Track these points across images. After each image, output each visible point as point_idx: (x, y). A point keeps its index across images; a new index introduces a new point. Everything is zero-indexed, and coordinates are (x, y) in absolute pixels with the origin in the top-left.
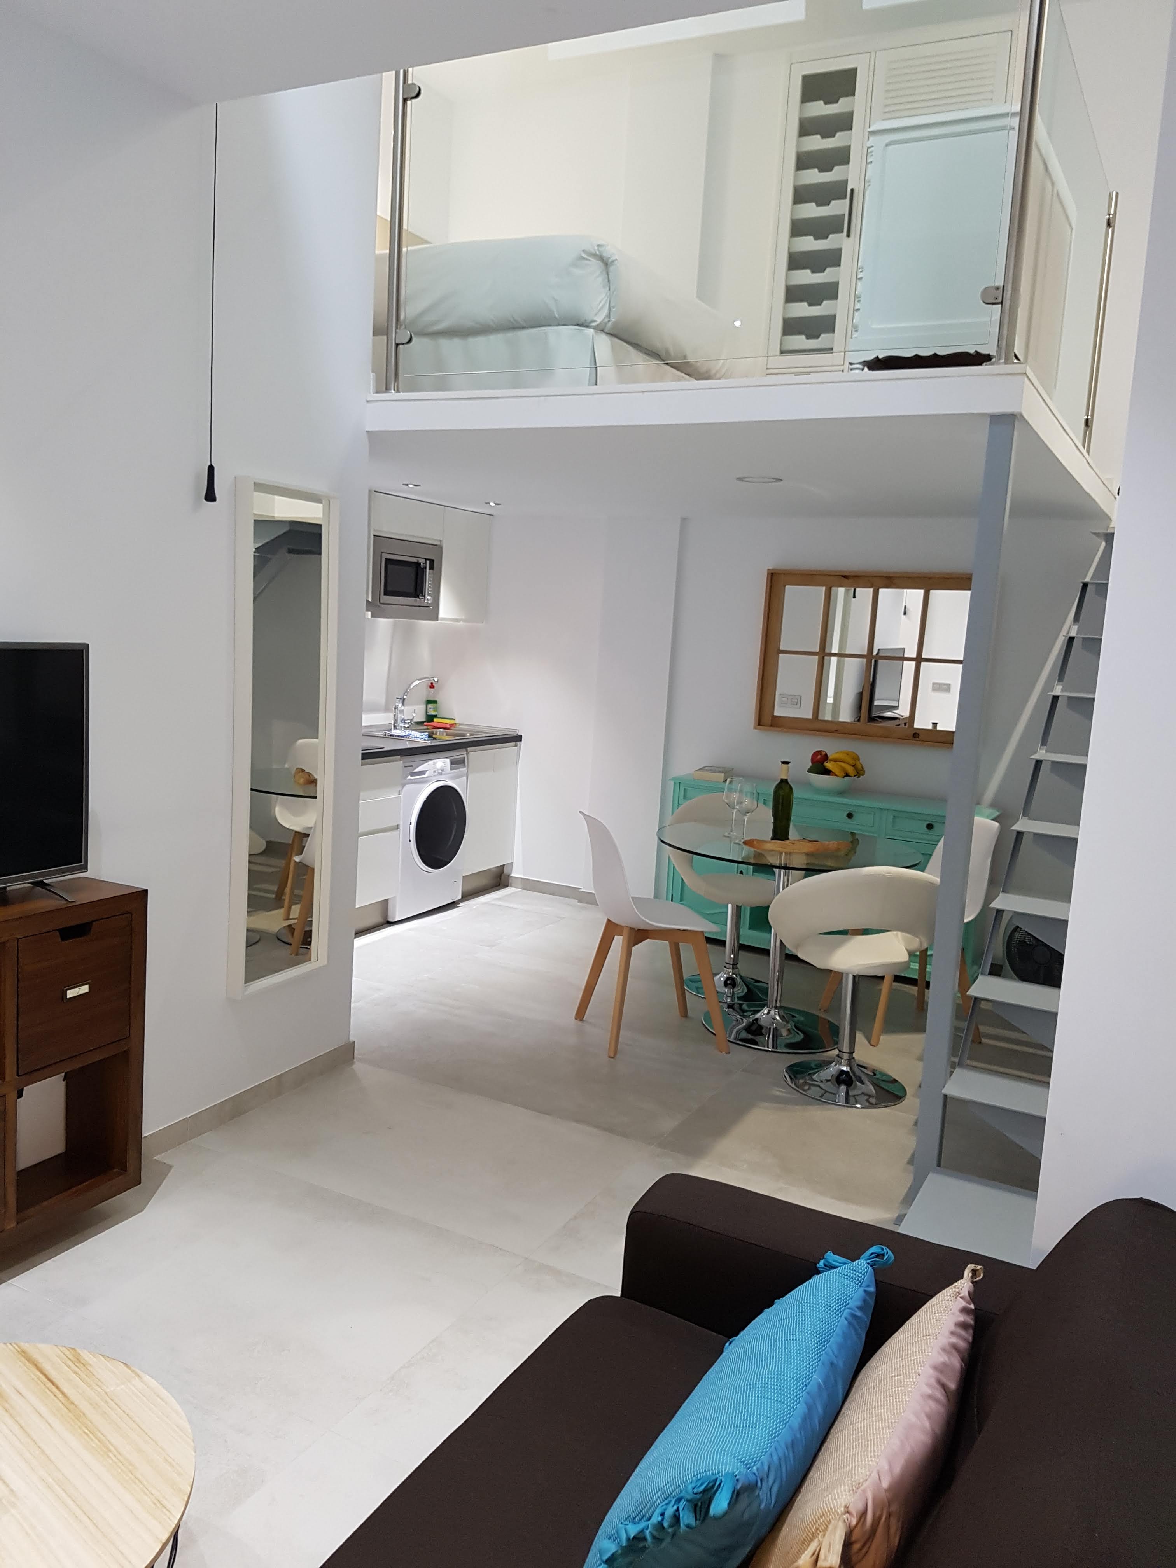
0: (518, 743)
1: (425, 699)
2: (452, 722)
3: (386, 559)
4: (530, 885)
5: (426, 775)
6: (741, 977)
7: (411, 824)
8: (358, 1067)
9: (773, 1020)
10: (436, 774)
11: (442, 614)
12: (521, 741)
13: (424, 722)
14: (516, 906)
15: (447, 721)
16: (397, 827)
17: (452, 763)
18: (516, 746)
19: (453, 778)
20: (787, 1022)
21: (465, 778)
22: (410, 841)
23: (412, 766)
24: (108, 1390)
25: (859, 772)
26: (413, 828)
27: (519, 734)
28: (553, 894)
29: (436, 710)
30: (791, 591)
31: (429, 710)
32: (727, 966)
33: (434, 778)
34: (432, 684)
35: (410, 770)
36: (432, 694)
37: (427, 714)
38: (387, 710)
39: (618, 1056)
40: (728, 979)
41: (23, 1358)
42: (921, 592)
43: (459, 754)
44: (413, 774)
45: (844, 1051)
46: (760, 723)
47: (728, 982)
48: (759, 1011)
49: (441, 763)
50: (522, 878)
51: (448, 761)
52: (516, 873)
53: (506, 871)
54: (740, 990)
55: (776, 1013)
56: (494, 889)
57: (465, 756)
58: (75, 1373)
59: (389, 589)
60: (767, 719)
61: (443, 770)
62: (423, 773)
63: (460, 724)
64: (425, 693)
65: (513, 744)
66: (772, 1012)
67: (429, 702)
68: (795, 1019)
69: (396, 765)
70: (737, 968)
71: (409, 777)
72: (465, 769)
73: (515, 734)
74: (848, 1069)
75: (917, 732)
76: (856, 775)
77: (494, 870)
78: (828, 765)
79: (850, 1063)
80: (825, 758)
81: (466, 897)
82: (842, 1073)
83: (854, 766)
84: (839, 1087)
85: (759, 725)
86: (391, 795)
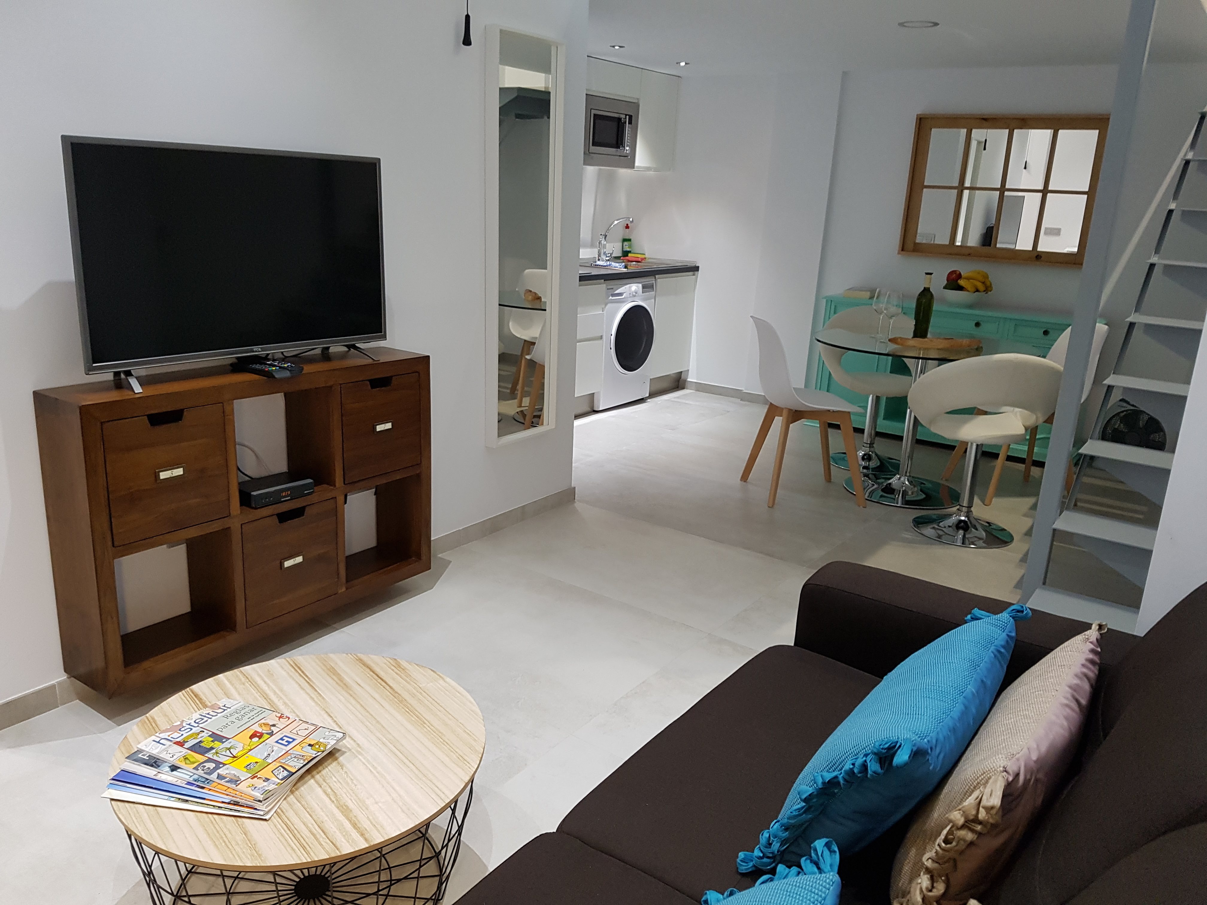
0: (696, 273)
1: (621, 238)
2: (643, 256)
3: (595, 115)
4: (702, 388)
5: (623, 297)
6: (876, 455)
7: (611, 335)
8: (578, 505)
9: (902, 484)
10: (631, 295)
11: (637, 164)
12: (698, 270)
13: (620, 257)
14: (691, 403)
15: (639, 256)
16: (601, 337)
17: (643, 287)
18: (694, 275)
19: (644, 300)
20: (915, 486)
21: (653, 300)
22: (611, 349)
23: (612, 289)
24: (421, 686)
25: (988, 288)
26: (613, 338)
27: (697, 265)
28: (720, 395)
29: (630, 246)
30: (936, 134)
31: (624, 247)
32: (865, 445)
33: (629, 299)
34: (627, 225)
35: (611, 292)
36: (627, 234)
37: (623, 250)
38: (592, 246)
39: (775, 506)
40: (865, 455)
41: (360, 664)
43: (649, 280)
44: (613, 295)
45: (964, 505)
46: (903, 248)
47: (865, 457)
48: (892, 478)
49: (635, 287)
50: (695, 382)
51: (640, 285)
52: (691, 378)
53: (683, 377)
54: (874, 464)
55: (906, 479)
56: (674, 390)
57: (654, 282)
58: (397, 674)
59: (596, 141)
60: (910, 246)
61: (636, 293)
62: (620, 294)
63: (649, 258)
64: (621, 233)
65: (691, 273)
66: (902, 479)
67: (625, 240)
68: (923, 485)
69: (601, 287)
70: (873, 447)
71: (611, 298)
72: (653, 293)
73: (694, 265)
74: (966, 519)
75: (1040, 254)
76: (984, 291)
77: (674, 376)
78: (961, 282)
79: (968, 514)
80: (960, 276)
81: (652, 395)
82: (961, 521)
83: (983, 283)
84: (957, 532)
85: (902, 250)
86: (595, 311)
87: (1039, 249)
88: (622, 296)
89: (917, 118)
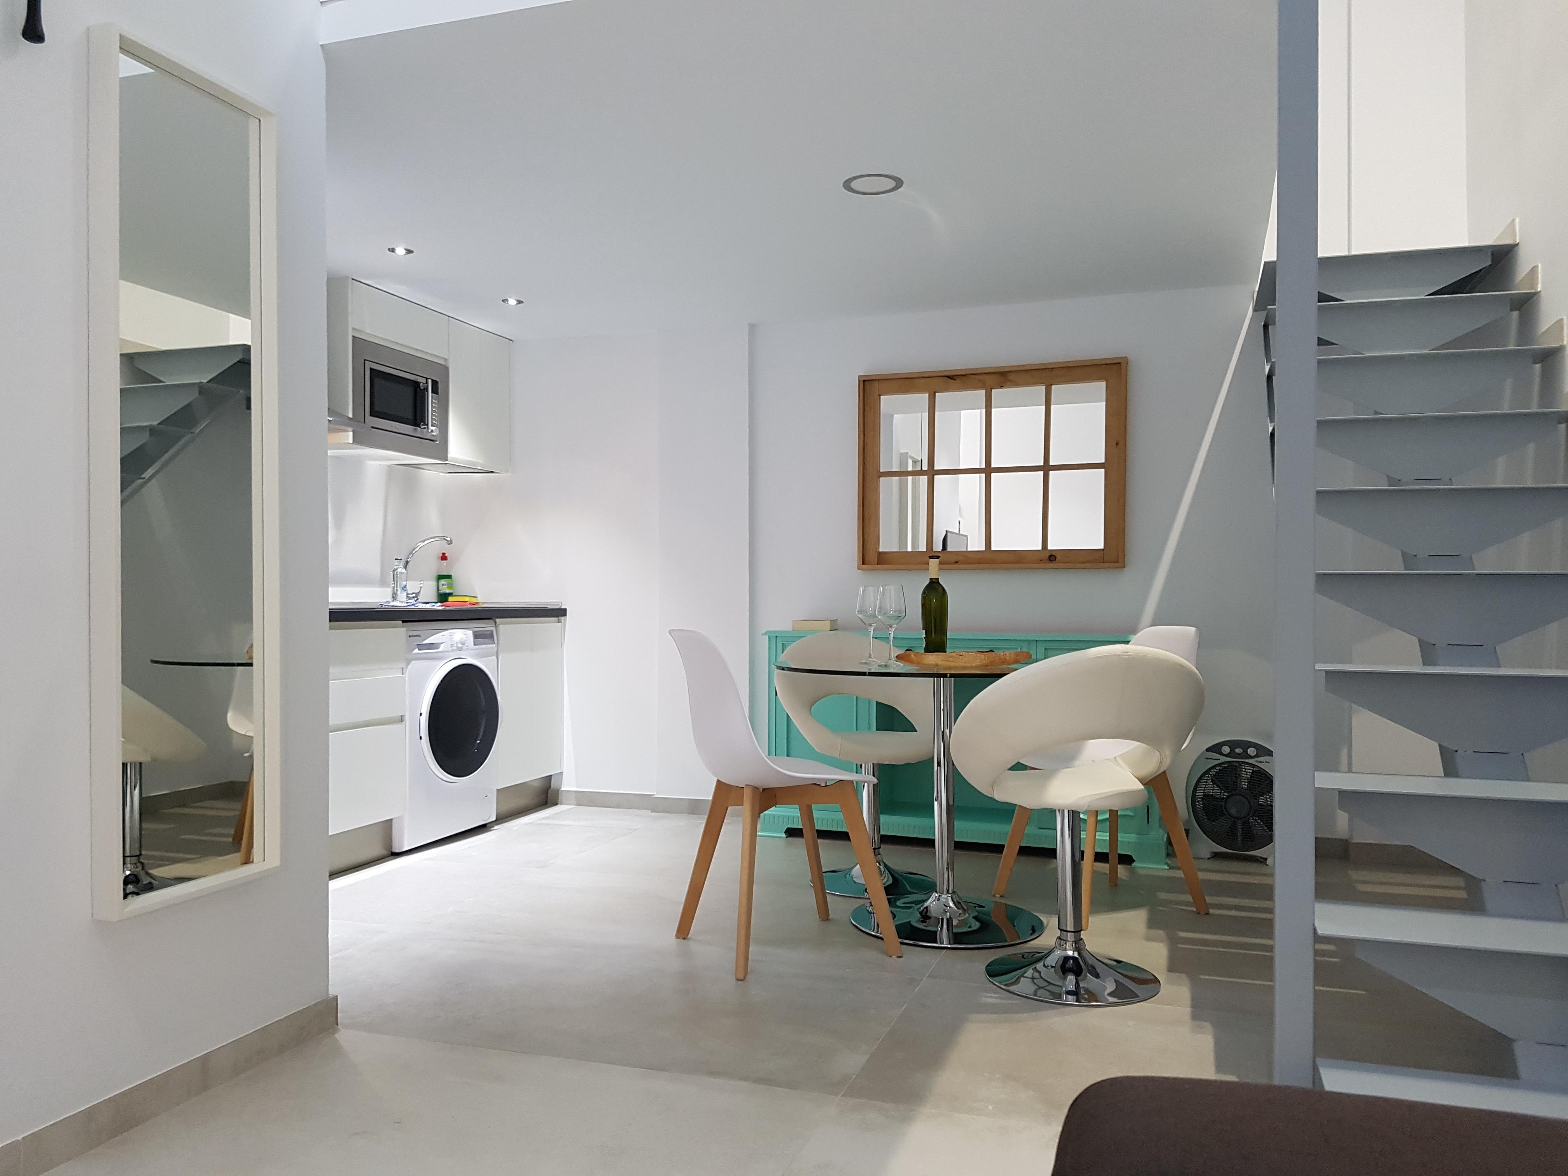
0: (562, 618)
1: (435, 574)
2: (474, 600)
3: (371, 371)
4: (587, 800)
5: (440, 651)
7: (421, 714)
8: (344, 1036)
9: (945, 908)
10: (454, 648)
11: (452, 452)
12: (565, 615)
13: (437, 603)
14: (571, 825)
15: (467, 599)
16: (402, 719)
17: (477, 636)
18: (559, 621)
19: (478, 656)
20: (964, 910)
21: (495, 657)
22: (421, 738)
23: (418, 636)
26: (424, 719)
27: (563, 607)
28: (618, 807)
29: (450, 586)
30: (887, 402)
31: (441, 587)
33: (451, 654)
34: (444, 554)
35: (417, 641)
36: (444, 568)
37: (438, 593)
38: (383, 583)
42: (1041, 388)
43: (484, 626)
44: (421, 647)
45: (1068, 929)
46: (864, 561)
48: (926, 900)
49: (460, 635)
50: (575, 792)
51: (470, 633)
52: (567, 785)
53: (553, 784)
55: (950, 898)
56: (538, 808)
57: (493, 629)
59: (377, 410)
60: (872, 556)
61: (463, 644)
62: (435, 646)
63: (484, 603)
64: (434, 567)
65: (554, 619)
66: (943, 899)
67: (440, 577)
69: (398, 632)
71: (416, 651)
72: (493, 645)
73: (558, 607)
74: (1076, 955)
75: (1054, 553)
77: (536, 784)
79: (1078, 944)
81: (501, 819)
82: (1067, 959)
84: (1065, 979)
85: (863, 564)
86: (390, 674)
87: (1049, 548)
88: (438, 648)
89: (859, 381)
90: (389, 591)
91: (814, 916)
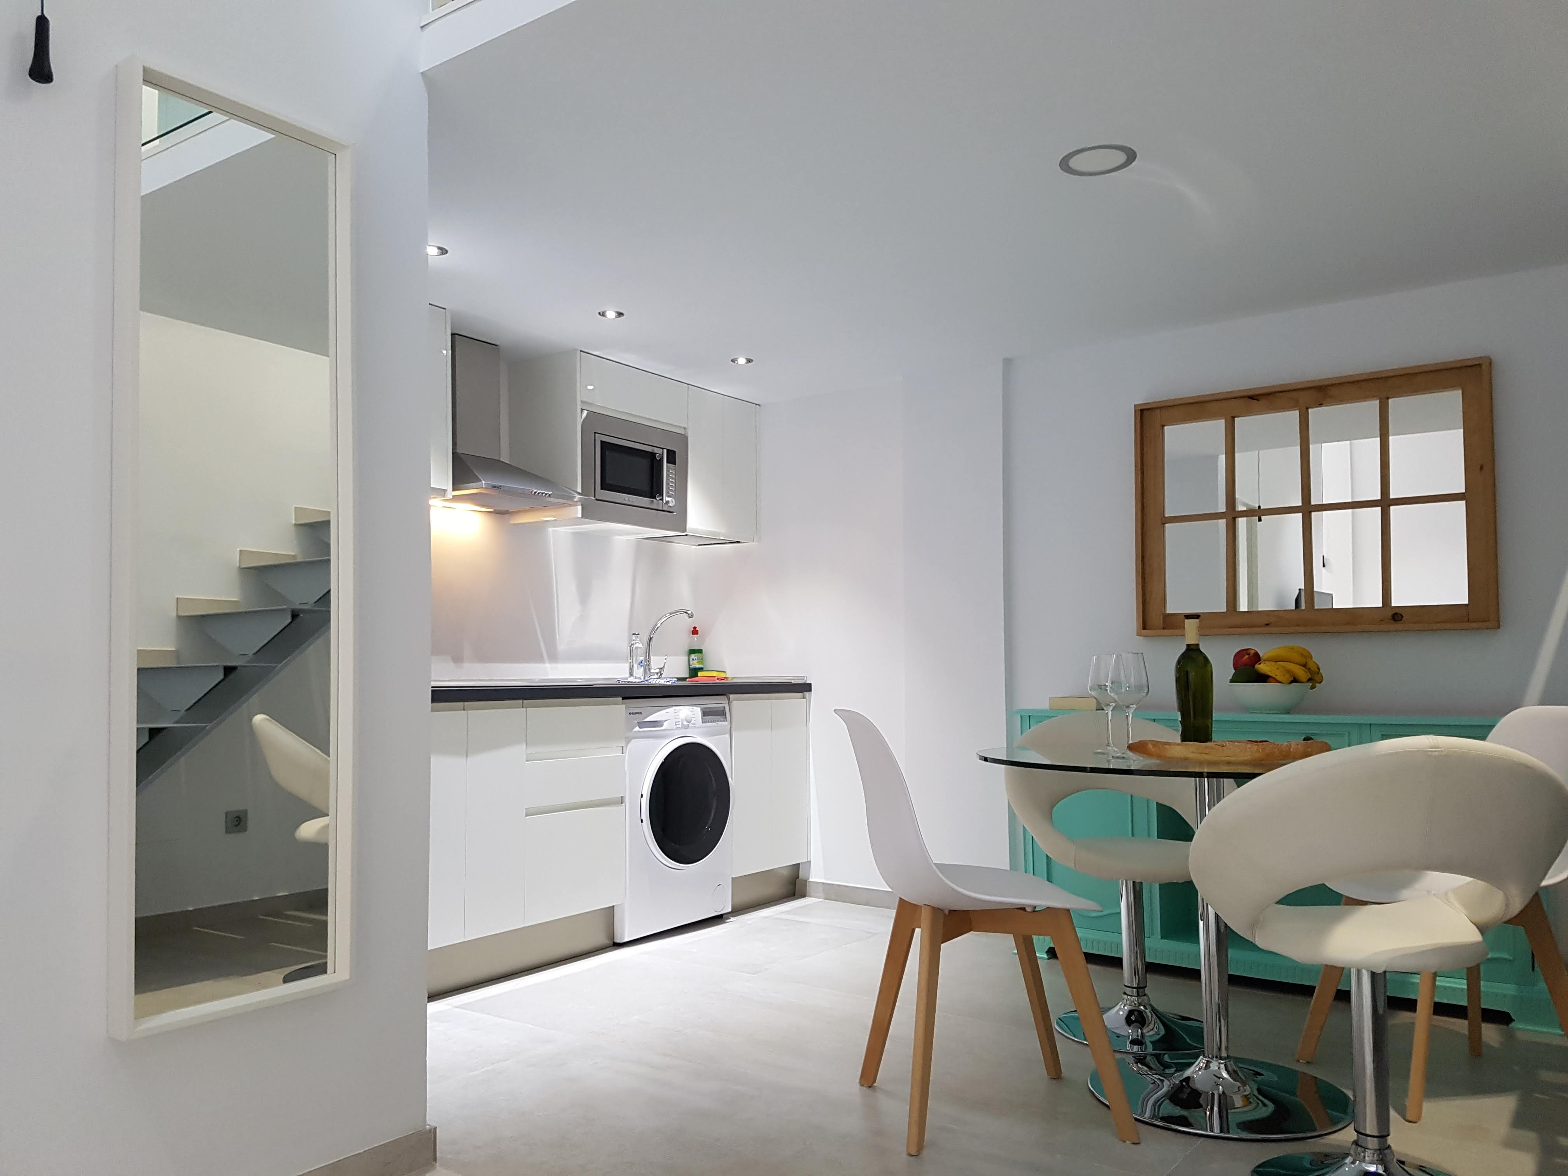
0: (807, 694)
1: (687, 649)
2: (722, 675)
3: (602, 442)
4: (836, 894)
5: (665, 729)
6: (1154, 1010)
7: (642, 796)
9: (1216, 1079)
10: (680, 726)
11: (691, 523)
12: (810, 691)
13: (687, 678)
14: (817, 920)
15: (714, 674)
16: (622, 800)
17: (705, 713)
18: (803, 698)
19: (706, 734)
20: (1244, 1083)
21: (728, 736)
22: (642, 821)
23: (640, 713)
25: (1314, 678)
26: (646, 803)
27: (808, 682)
29: (701, 660)
30: (1173, 433)
31: (692, 662)
32: (1128, 991)
33: (676, 732)
34: (695, 628)
35: (638, 718)
36: (695, 642)
37: (689, 667)
39: (925, 1153)
40: (1131, 1013)
42: (1376, 403)
43: (714, 702)
44: (641, 724)
45: (1368, 1131)
46: (1145, 625)
47: (1133, 1018)
48: (1190, 1065)
49: (686, 712)
50: (824, 884)
51: (698, 710)
52: (817, 877)
53: (801, 874)
54: (1153, 1031)
55: (1222, 1066)
56: (785, 900)
57: (727, 706)
59: (608, 481)
60: (1156, 621)
61: (690, 722)
62: (655, 723)
63: (734, 678)
64: (686, 641)
65: (800, 695)
66: (1214, 1066)
67: (692, 652)
68: (1260, 1078)
69: (618, 709)
70: (1145, 995)
71: (637, 729)
72: (726, 723)
73: (804, 682)
75: (1399, 611)
76: (1309, 680)
77: (782, 873)
78: (1262, 667)
79: (1383, 1154)
80: (1257, 658)
81: (738, 910)
83: (1304, 666)
85: (1144, 628)
86: (609, 753)
87: (1393, 604)
88: (662, 726)
89: (1135, 411)
90: (626, 666)
91: (1040, 1071)
